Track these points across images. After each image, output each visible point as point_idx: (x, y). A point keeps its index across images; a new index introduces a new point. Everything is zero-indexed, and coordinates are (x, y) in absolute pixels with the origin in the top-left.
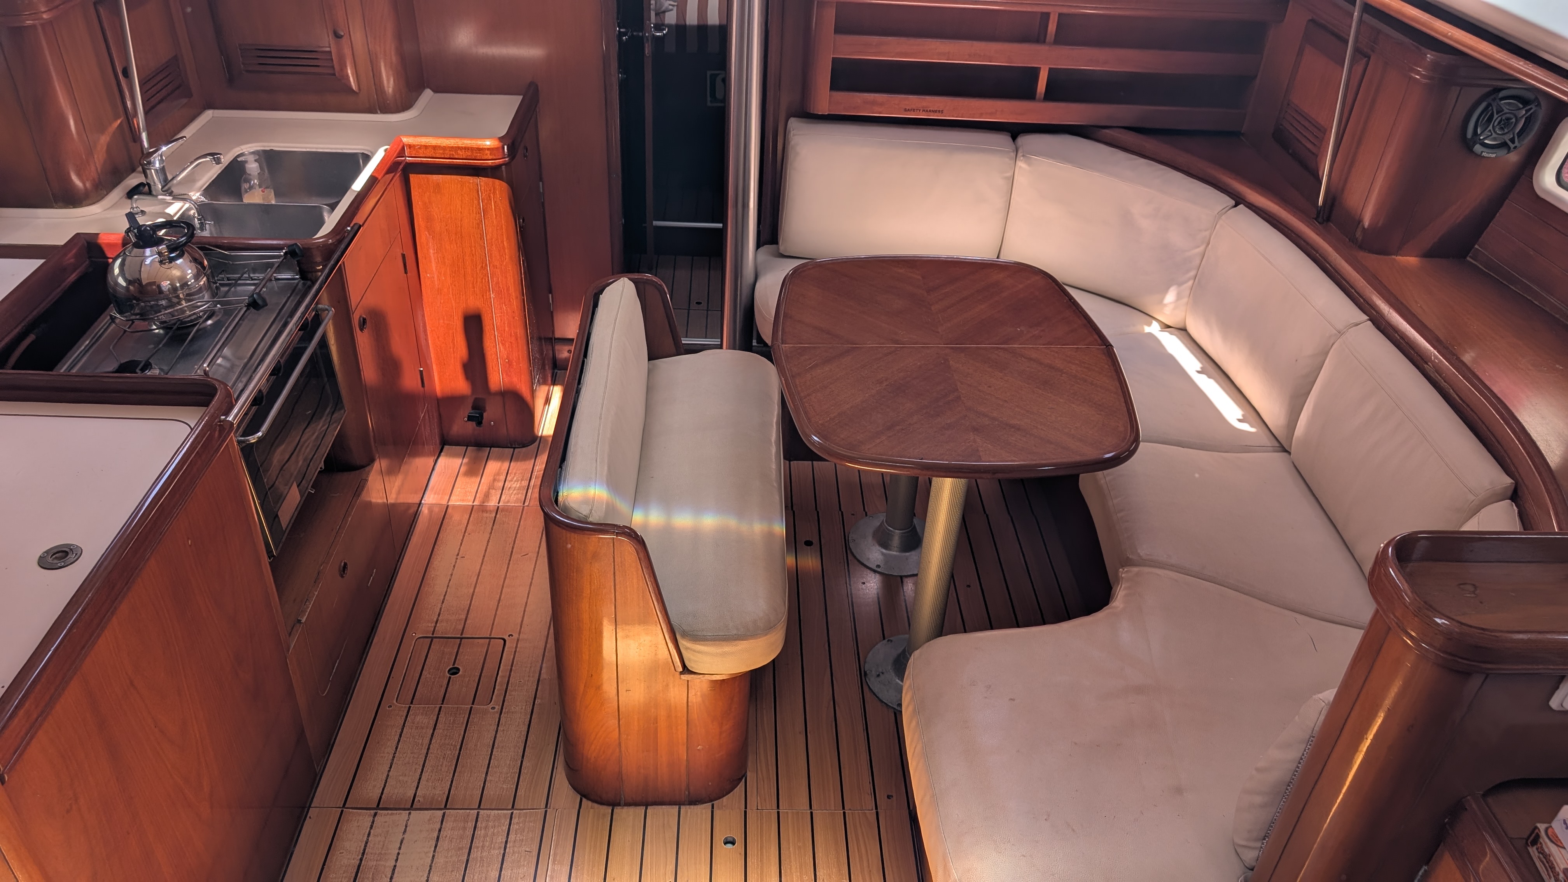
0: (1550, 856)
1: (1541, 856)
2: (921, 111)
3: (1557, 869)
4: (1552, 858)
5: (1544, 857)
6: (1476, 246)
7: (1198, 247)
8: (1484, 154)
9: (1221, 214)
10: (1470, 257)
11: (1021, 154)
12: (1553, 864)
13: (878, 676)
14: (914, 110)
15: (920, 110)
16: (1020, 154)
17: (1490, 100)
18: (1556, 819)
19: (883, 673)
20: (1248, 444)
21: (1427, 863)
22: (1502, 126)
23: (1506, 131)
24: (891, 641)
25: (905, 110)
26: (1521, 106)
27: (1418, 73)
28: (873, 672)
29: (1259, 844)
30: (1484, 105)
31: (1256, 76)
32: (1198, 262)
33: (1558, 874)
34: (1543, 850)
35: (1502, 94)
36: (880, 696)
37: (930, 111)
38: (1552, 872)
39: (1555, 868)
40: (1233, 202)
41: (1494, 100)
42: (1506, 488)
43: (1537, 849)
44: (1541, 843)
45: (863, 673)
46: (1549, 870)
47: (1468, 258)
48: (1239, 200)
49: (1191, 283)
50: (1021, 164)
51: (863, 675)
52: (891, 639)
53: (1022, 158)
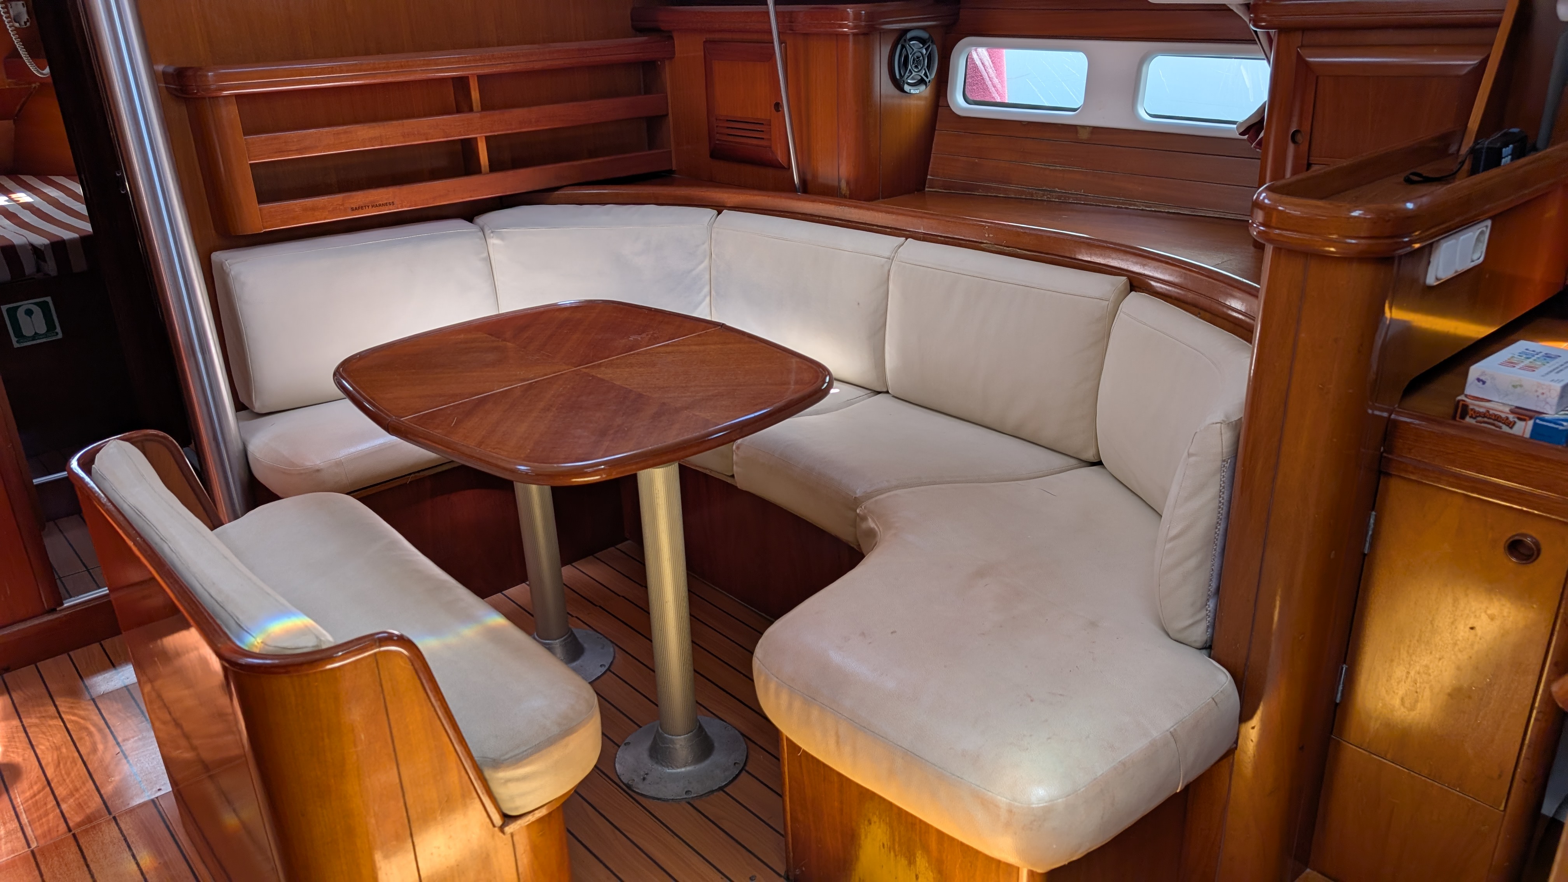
0: (1488, 412)
1: (1479, 419)
2: (370, 207)
3: (1503, 415)
4: (1491, 412)
5: (1483, 417)
6: (929, 177)
7: (702, 262)
8: (912, 91)
9: (711, 225)
10: (927, 188)
11: (490, 231)
12: (1495, 415)
13: (644, 779)
14: (362, 207)
15: (368, 207)
16: (487, 232)
17: (902, 41)
18: (1467, 385)
19: (647, 774)
20: (849, 398)
21: (1373, 509)
22: (916, 64)
23: (920, 68)
24: (629, 743)
25: (352, 209)
26: (921, 46)
27: (847, 26)
28: (636, 780)
29: (1204, 613)
30: (899, 47)
31: (667, 115)
32: (707, 277)
33: (1507, 418)
34: (1479, 412)
35: (909, 35)
36: (660, 796)
37: (380, 205)
38: (1500, 421)
39: (1500, 416)
40: (715, 212)
41: (905, 41)
42: (1125, 283)
43: (1471, 417)
44: (1472, 410)
45: (624, 787)
46: (1496, 423)
47: (926, 189)
48: (719, 208)
49: (708, 299)
50: (493, 241)
51: (628, 789)
52: (626, 742)
53: (492, 235)
